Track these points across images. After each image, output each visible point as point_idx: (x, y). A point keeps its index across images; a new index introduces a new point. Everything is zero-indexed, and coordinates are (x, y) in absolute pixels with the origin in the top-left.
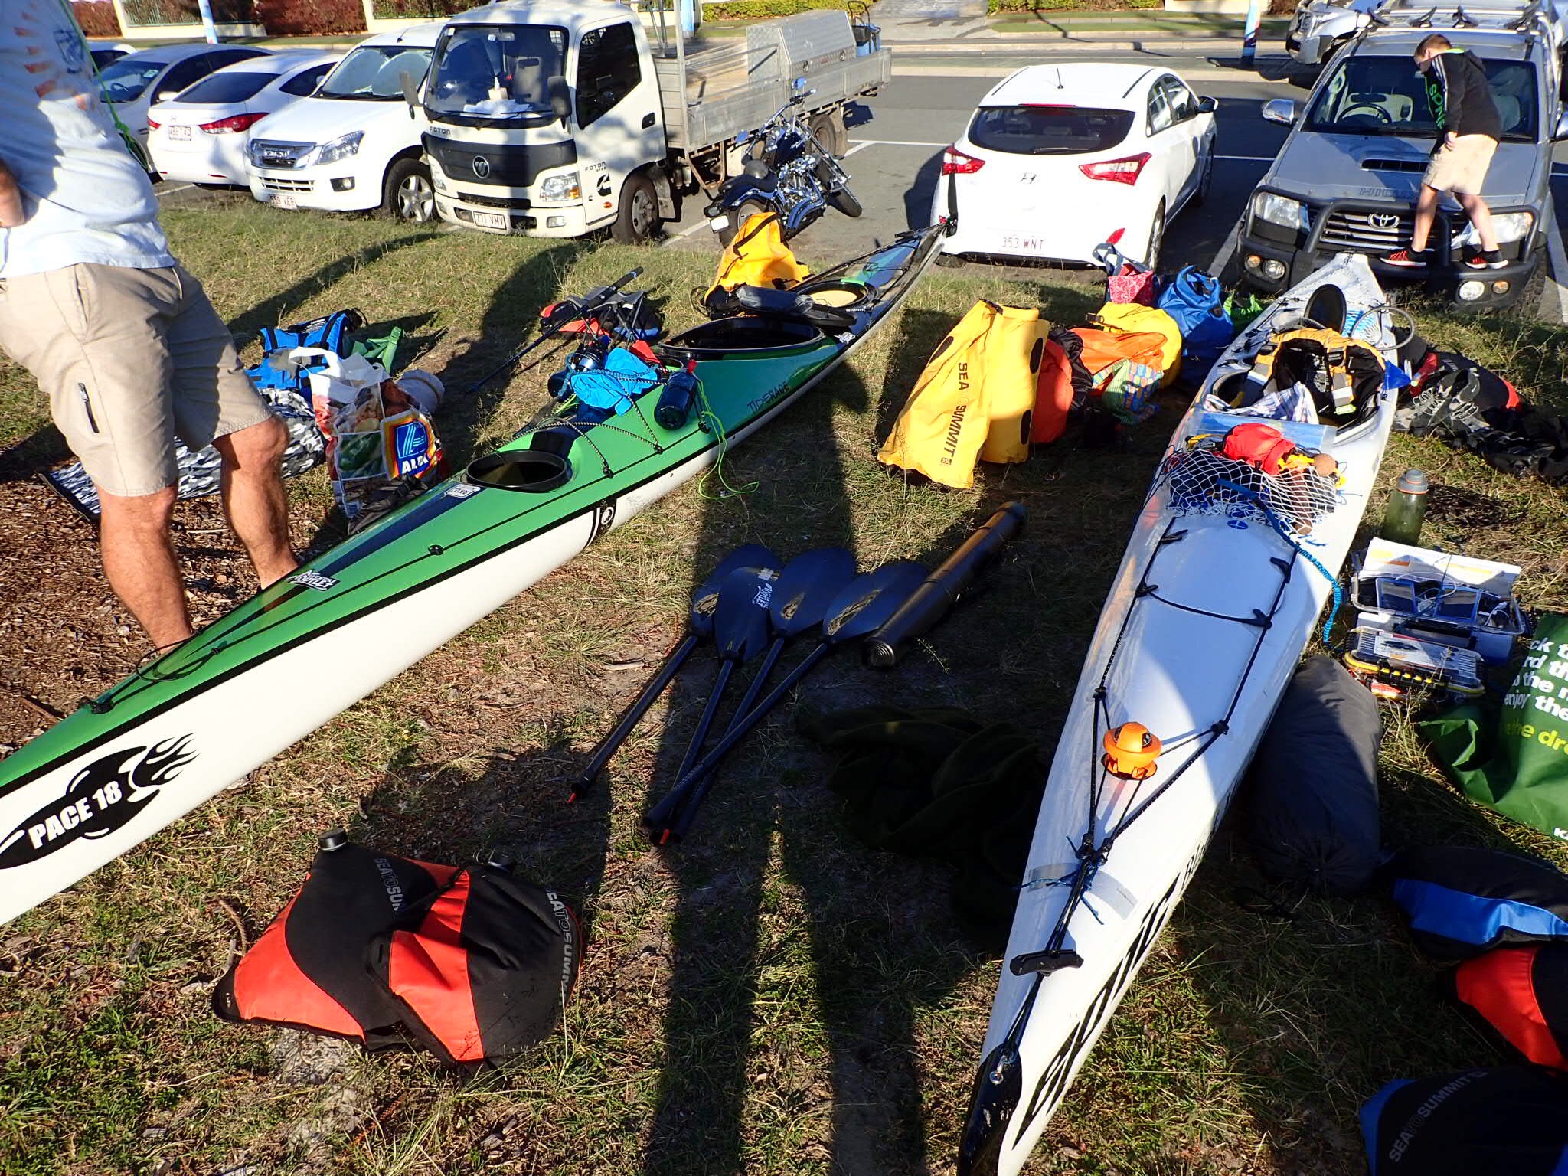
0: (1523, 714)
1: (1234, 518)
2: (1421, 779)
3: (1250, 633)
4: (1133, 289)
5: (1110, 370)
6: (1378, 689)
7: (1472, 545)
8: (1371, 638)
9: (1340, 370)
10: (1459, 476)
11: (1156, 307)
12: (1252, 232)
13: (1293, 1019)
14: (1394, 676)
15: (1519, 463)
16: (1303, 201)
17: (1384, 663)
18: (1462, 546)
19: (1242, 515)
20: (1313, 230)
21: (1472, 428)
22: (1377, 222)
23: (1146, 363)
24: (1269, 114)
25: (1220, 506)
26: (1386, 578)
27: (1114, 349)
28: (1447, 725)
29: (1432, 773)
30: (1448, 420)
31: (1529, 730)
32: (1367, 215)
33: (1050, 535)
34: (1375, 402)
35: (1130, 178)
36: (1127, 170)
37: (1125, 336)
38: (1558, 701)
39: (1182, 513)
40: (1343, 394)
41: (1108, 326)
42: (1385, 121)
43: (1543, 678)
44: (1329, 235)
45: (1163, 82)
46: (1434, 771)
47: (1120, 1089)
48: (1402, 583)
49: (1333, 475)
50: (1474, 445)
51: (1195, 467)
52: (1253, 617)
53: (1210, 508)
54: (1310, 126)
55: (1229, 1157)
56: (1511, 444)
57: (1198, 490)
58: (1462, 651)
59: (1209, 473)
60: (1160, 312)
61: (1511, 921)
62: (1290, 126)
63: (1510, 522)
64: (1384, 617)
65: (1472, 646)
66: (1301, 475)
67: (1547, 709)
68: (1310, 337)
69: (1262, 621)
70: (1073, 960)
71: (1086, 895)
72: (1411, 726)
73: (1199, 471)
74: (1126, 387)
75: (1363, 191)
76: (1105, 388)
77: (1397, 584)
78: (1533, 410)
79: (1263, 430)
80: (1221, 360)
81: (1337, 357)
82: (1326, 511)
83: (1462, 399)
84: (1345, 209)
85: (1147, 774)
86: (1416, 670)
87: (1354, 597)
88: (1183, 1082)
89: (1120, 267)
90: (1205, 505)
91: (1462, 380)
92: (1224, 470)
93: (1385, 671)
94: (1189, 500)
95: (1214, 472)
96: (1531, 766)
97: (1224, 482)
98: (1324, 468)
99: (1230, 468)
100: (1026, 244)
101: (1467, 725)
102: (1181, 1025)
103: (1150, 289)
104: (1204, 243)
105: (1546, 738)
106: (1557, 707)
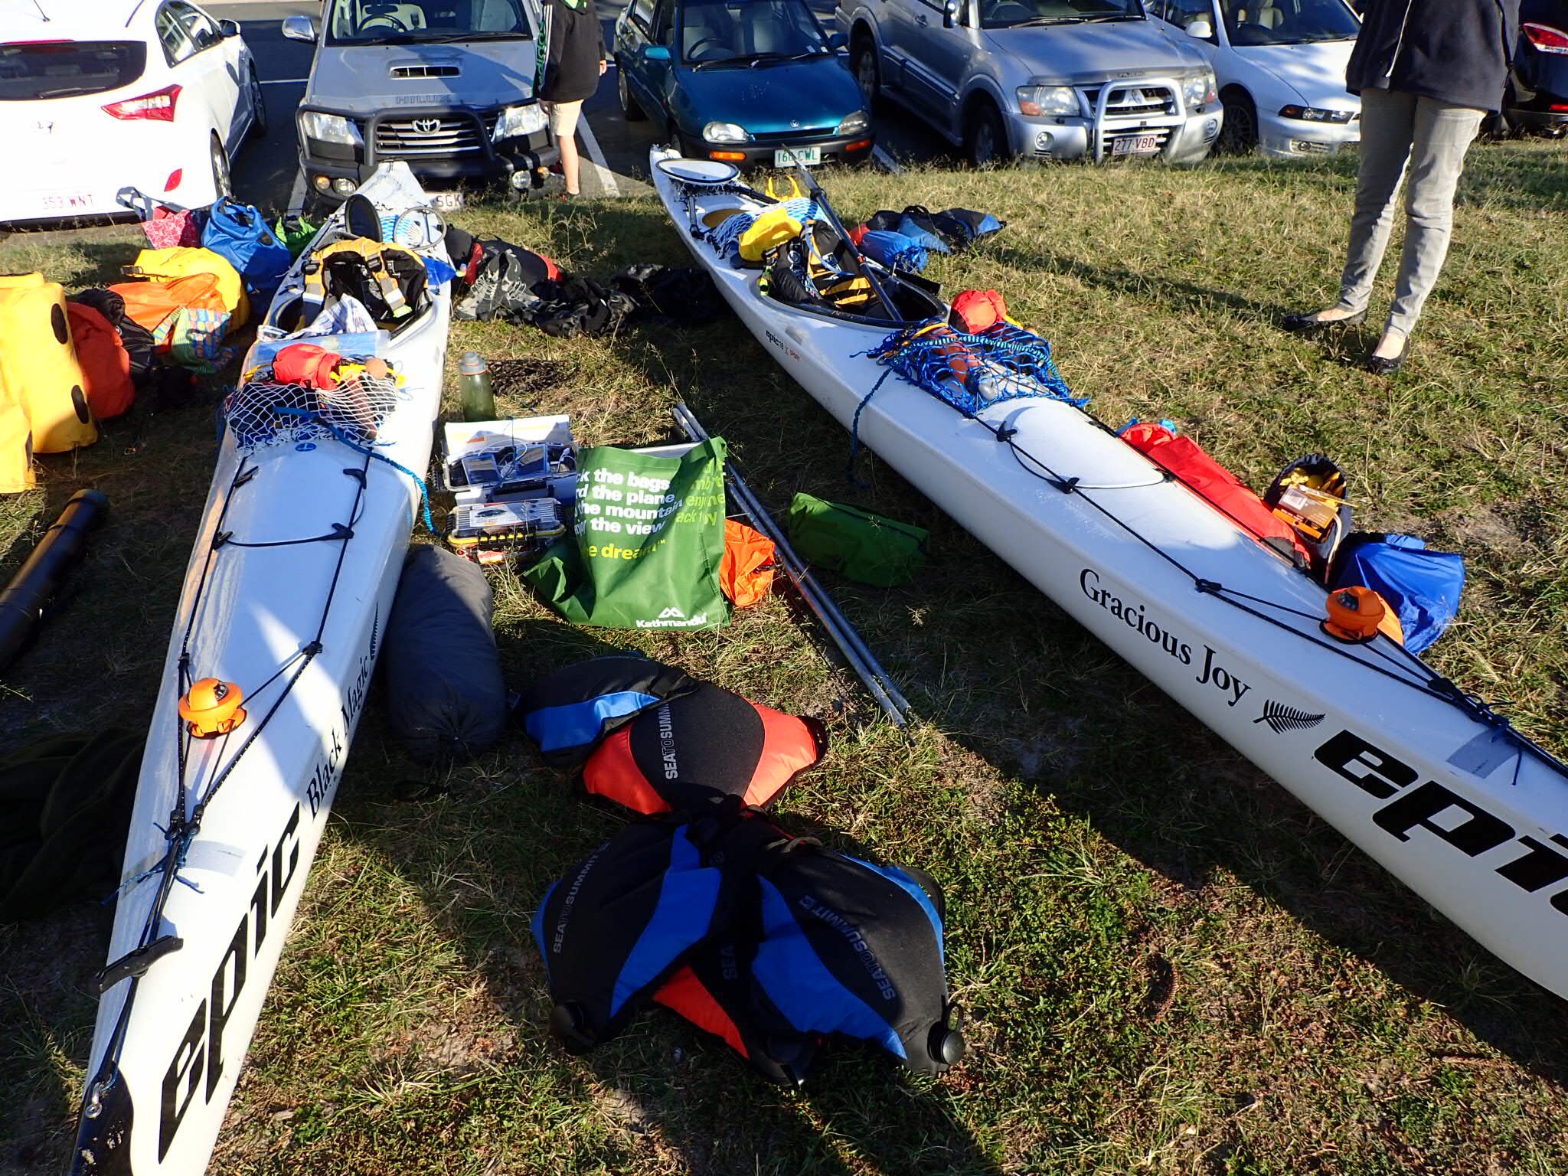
0: (586, 538)
1: (301, 442)
2: (536, 622)
3: (333, 548)
4: (174, 232)
5: (169, 321)
6: (485, 557)
7: (544, 405)
8: (466, 513)
9: (382, 275)
10: (523, 349)
11: (199, 245)
12: (312, 154)
13: (467, 879)
14: (493, 542)
15: (565, 325)
16: (349, 117)
17: (482, 533)
18: (535, 410)
19: (307, 437)
20: (366, 141)
21: (526, 304)
22: (421, 128)
23: (205, 307)
24: (290, 33)
25: (284, 433)
26: (470, 456)
27: (166, 299)
28: (541, 568)
29: (543, 613)
30: (505, 302)
31: (593, 550)
32: (410, 122)
33: (143, 512)
34: (427, 298)
35: (167, 114)
36: (159, 106)
37: (173, 284)
38: (607, 518)
39: (250, 451)
40: (394, 297)
41: (154, 275)
42: (401, 30)
43: (590, 503)
44: (385, 147)
45: (169, 7)
46: (545, 611)
47: (319, 1028)
48: (484, 457)
49: (389, 375)
50: (530, 318)
51: (249, 401)
52: (332, 531)
53: (275, 438)
54: (331, 41)
55: (433, 1028)
56: (557, 310)
57: (257, 426)
58: (541, 501)
59: (264, 405)
60: (204, 250)
61: (608, 711)
62: (314, 42)
63: (569, 378)
64: (476, 491)
65: (551, 493)
66: (358, 383)
67: (601, 528)
68: (346, 249)
69: (343, 533)
70: (173, 944)
71: (180, 873)
72: (517, 579)
73: (254, 405)
74: (192, 336)
75: (399, 100)
76: (170, 341)
77: (483, 459)
78: (571, 278)
79: (303, 349)
80: (281, 288)
81: (375, 263)
82: (387, 412)
83: (510, 279)
84: (389, 121)
85: (236, 724)
86: (507, 530)
87: (447, 482)
88: (380, 987)
89: (151, 211)
90: (270, 437)
91: (504, 262)
92: (277, 397)
93: (484, 539)
94: (253, 436)
95: (268, 402)
96: (603, 578)
97: (280, 410)
98: (377, 371)
99: (282, 394)
100: (73, 202)
101: (553, 563)
102: (368, 936)
103: (193, 229)
104: (278, 173)
105: (607, 552)
106: (607, 523)
